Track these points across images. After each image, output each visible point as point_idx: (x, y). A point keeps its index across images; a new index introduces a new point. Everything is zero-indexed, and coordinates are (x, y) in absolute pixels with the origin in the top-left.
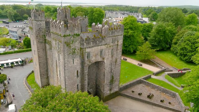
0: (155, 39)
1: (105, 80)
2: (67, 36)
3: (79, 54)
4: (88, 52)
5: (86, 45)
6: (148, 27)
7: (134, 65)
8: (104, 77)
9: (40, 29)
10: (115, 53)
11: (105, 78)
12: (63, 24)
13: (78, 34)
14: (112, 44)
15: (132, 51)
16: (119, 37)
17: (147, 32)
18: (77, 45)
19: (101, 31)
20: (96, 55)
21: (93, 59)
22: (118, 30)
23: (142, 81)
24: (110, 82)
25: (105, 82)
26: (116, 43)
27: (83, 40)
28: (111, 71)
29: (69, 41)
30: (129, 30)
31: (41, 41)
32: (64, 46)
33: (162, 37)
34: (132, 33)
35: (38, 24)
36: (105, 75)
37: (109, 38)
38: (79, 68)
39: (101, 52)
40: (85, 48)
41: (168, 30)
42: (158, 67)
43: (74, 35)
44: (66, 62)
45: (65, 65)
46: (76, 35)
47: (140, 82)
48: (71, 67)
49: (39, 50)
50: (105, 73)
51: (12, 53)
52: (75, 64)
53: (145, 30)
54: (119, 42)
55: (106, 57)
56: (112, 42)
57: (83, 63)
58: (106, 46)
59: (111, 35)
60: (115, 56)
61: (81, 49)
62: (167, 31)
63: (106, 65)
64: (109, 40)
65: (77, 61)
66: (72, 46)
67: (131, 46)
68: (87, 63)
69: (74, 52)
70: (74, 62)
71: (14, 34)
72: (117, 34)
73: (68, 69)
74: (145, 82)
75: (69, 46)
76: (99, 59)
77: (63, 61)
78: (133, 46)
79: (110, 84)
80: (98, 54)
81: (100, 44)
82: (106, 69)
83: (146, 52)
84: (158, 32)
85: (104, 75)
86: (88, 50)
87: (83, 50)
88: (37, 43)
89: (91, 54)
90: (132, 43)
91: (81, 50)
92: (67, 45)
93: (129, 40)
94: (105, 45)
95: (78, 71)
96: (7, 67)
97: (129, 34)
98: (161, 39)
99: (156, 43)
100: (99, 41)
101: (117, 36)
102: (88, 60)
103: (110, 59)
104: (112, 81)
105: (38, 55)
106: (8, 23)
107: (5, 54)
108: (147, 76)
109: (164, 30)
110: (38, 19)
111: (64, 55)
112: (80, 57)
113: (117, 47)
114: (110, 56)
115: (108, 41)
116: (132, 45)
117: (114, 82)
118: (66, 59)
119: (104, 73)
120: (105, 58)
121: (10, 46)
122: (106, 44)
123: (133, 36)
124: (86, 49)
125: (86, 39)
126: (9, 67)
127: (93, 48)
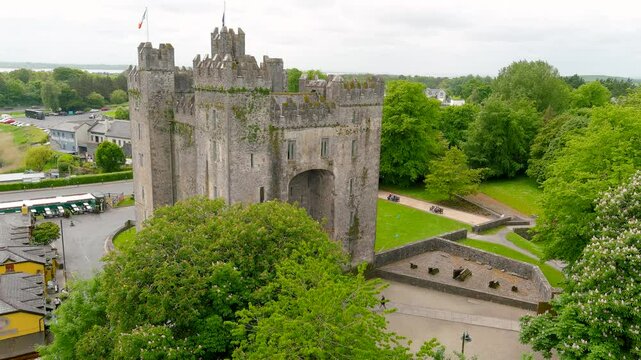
0: (482, 145)
1: (336, 224)
2: (239, 90)
3: (267, 143)
4: (290, 141)
5: (283, 120)
6: (462, 115)
7: (420, 213)
8: (333, 216)
9: (159, 92)
10: (361, 151)
11: (336, 219)
12: (228, 60)
13: (264, 88)
14: (352, 127)
15: (414, 176)
16: (370, 108)
17: (459, 129)
18: (262, 118)
19: (325, 91)
20: (311, 152)
21: (302, 161)
22: (369, 89)
24: (350, 234)
25: (336, 232)
26: (364, 125)
27: (278, 108)
28: (352, 202)
29: (242, 106)
30: (403, 115)
31: (161, 125)
32: (230, 117)
33: (499, 139)
34: (411, 123)
35: (156, 81)
36: (336, 210)
37: (345, 109)
38: (265, 180)
39: (325, 142)
40: (283, 129)
41: (515, 118)
42: (487, 215)
43: (256, 90)
44: (234, 159)
45: (232, 167)
46: (261, 91)
47: (432, 246)
48: (247, 175)
49: (154, 151)
50: (336, 205)
51: (64, 184)
52: (257, 168)
53: (452, 123)
54: (372, 123)
55: (338, 160)
56: (353, 121)
57: (275, 169)
58: (338, 128)
59: (349, 102)
60: (361, 159)
61: (273, 129)
62: (514, 122)
63: (336, 182)
64: (344, 115)
65: (262, 162)
66: (251, 120)
67: (410, 163)
68: (286, 169)
69: (255, 136)
70: (255, 162)
71: (65, 139)
72: (367, 102)
73: (237, 181)
75: (242, 117)
76: (320, 165)
77: (226, 156)
78: (417, 162)
79: (350, 240)
80: (315, 150)
81: (321, 123)
82: (336, 192)
83: (454, 176)
84: (490, 124)
85: (333, 211)
86: (289, 135)
87: (277, 134)
88: (150, 130)
89: (299, 148)
90: (412, 153)
91: (271, 134)
92: (238, 117)
93: (403, 145)
94: (335, 126)
95: (262, 189)
97: (404, 126)
98: (498, 144)
99: (483, 156)
100: (318, 114)
101: (365, 105)
102: (289, 163)
103: (349, 167)
104: (354, 232)
105: (152, 165)
106: (41, 117)
107: (43, 185)
108: (454, 232)
109: (505, 119)
110: (157, 65)
111: (229, 139)
112: (270, 150)
113: (367, 137)
114: (348, 158)
115: (343, 116)
116: (415, 158)
117: (360, 235)
118: (234, 153)
119: (333, 205)
120: (335, 163)
122: (338, 124)
123: (416, 134)
124: (285, 131)
125: (286, 106)
126: (58, 215)
127: (304, 132)
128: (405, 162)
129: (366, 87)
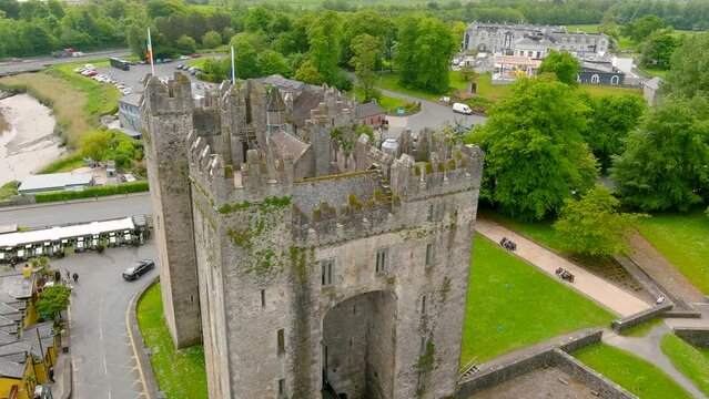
0: (645, 164)
1: (397, 358)
2: (238, 207)
3: (287, 271)
4: (324, 262)
5: (314, 236)
6: (621, 110)
7: (541, 275)
8: (395, 347)
9: (172, 143)
10: (441, 256)
11: (399, 350)
12: (218, 166)
13: (280, 197)
14: (427, 226)
15: (540, 213)
16: (458, 196)
17: (616, 129)
18: (279, 238)
20: (358, 271)
21: (345, 286)
22: (458, 171)
23: (559, 356)
24: (420, 366)
25: (398, 366)
26: (447, 220)
27: (304, 219)
28: (424, 325)
29: (245, 227)
30: (532, 130)
31: (177, 185)
32: (223, 244)
33: (672, 160)
34: (540, 143)
35: (167, 128)
36: (398, 340)
37: (416, 204)
38: (286, 320)
39: (381, 256)
40: (313, 248)
41: (700, 132)
42: (637, 289)
43: (267, 201)
44: (234, 301)
45: (230, 313)
46: (276, 201)
47: (549, 361)
48: (255, 317)
50: (398, 333)
51: (110, 192)
52: (270, 306)
53: (606, 120)
54: (460, 217)
55: (402, 276)
56: (430, 219)
57: (302, 304)
58: (403, 233)
59: (423, 194)
60: (442, 268)
61: (294, 251)
62: (698, 139)
63: (400, 303)
64: (415, 212)
65: (279, 298)
66: (259, 244)
67: (537, 193)
68: (319, 300)
69: (267, 265)
70: (267, 300)
71: (132, 114)
72: (453, 188)
73: (240, 328)
74: (570, 364)
75: (245, 243)
76: (372, 283)
77: (222, 296)
78: (547, 194)
79: (419, 373)
80: (366, 267)
81: (379, 229)
82: (399, 317)
83: (596, 225)
84: (659, 138)
85: (394, 340)
86: (323, 254)
87: (303, 256)
88: (162, 193)
89: (338, 270)
90: (541, 180)
91: (293, 257)
92: (238, 243)
93: (529, 168)
94: (399, 230)
95: (281, 333)
96: (85, 250)
97: (532, 146)
98: (669, 167)
99: (644, 179)
100: (371, 218)
101: (450, 193)
102: (323, 290)
103: (420, 281)
104: (427, 361)
105: (167, 236)
106: (125, 68)
108: (583, 336)
109: (683, 132)
110: (167, 107)
111: (224, 277)
112: (292, 279)
113: (452, 236)
114: (420, 270)
115: (412, 215)
116: (544, 187)
117: (436, 364)
118: (233, 293)
119: (394, 332)
120: (398, 279)
121: (113, 163)
122: (403, 227)
123: (548, 155)
124: (317, 250)
125: (318, 215)
126: (91, 249)
127: (348, 246)
128: (530, 191)
129: (454, 168)
